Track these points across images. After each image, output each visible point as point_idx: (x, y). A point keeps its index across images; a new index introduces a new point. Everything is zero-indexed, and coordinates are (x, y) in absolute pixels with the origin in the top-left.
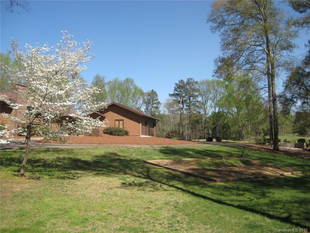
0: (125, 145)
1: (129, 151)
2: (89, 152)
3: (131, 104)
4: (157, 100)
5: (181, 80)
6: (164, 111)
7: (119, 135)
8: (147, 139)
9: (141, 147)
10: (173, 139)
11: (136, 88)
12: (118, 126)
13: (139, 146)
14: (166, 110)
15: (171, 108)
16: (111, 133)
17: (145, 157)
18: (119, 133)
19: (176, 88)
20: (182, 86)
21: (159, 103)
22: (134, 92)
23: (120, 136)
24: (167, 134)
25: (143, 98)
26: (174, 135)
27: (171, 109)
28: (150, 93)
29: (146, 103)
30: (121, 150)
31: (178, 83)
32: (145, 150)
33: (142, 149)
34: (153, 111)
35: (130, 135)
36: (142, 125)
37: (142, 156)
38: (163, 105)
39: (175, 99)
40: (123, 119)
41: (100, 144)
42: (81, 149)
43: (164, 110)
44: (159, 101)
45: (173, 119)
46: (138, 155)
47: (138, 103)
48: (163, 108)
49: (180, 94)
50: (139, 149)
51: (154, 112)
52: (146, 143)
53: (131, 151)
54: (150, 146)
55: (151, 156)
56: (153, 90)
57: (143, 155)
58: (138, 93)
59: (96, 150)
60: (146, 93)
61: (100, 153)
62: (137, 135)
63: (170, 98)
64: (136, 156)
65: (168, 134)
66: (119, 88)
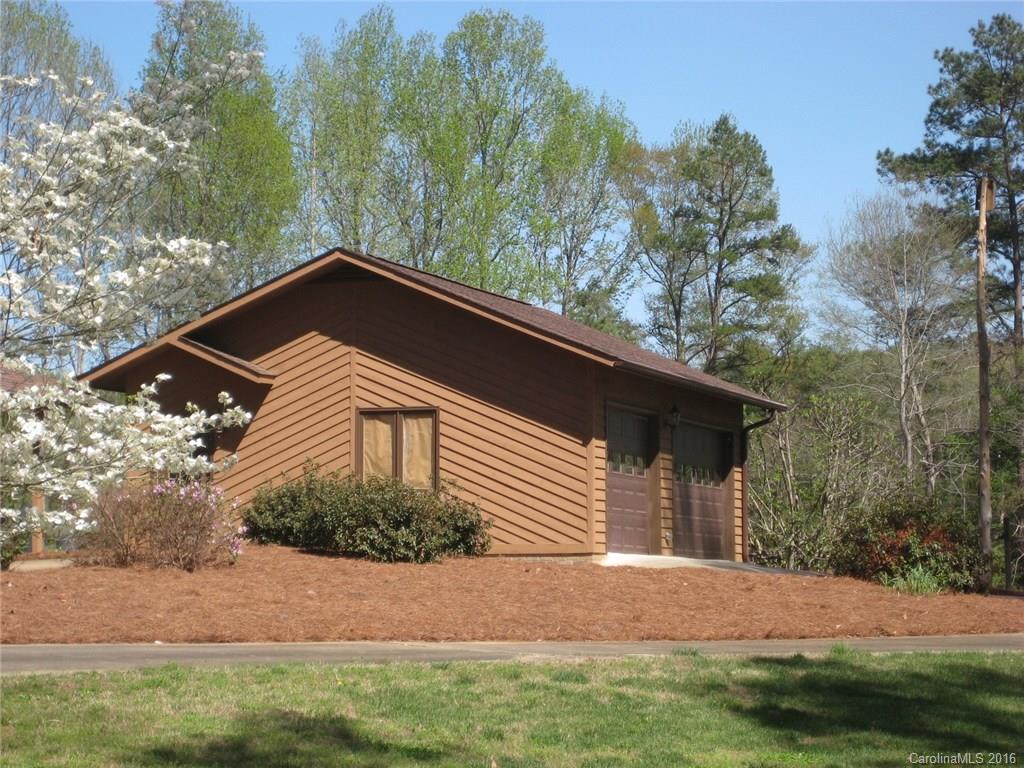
0: (443, 646)
1: (478, 698)
2: (96, 714)
3: (526, 255)
4: (770, 214)
5: (1000, 21)
6: (838, 319)
7: (388, 553)
8: (652, 587)
9: (592, 665)
10: (900, 582)
11: (564, 104)
12: (388, 464)
13: (570, 656)
14: (856, 306)
15: (900, 283)
16: (317, 539)
17: (623, 755)
18: (392, 533)
19: (945, 93)
20: (1005, 76)
21: (784, 242)
22: (549, 148)
23: (405, 559)
24: (845, 539)
25: (638, 195)
26: (906, 551)
27: (906, 299)
28: (703, 153)
29: (660, 242)
30: (397, 692)
31: (970, 49)
32: (623, 690)
33: (597, 682)
34: (730, 315)
35: (495, 547)
36: (610, 458)
37: (588, 746)
38: (822, 259)
39: (939, 201)
40: (435, 402)
41: (212, 639)
42: (22, 689)
43: (833, 308)
44: (782, 221)
45: (918, 396)
46: (557, 739)
47: (589, 247)
48: (826, 293)
49: (985, 151)
50: (567, 677)
51: (740, 326)
52: (645, 627)
53: (488, 700)
54: (676, 653)
55: (682, 747)
56: (723, 126)
57: (605, 738)
58: (585, 151)
59: (161, 692)
60: (661, 156)
61: (201, 728)
62: (566, 544)
63: (889, 190)
64: (535, 749)
65: (855, 537)
66: (405, 116)
